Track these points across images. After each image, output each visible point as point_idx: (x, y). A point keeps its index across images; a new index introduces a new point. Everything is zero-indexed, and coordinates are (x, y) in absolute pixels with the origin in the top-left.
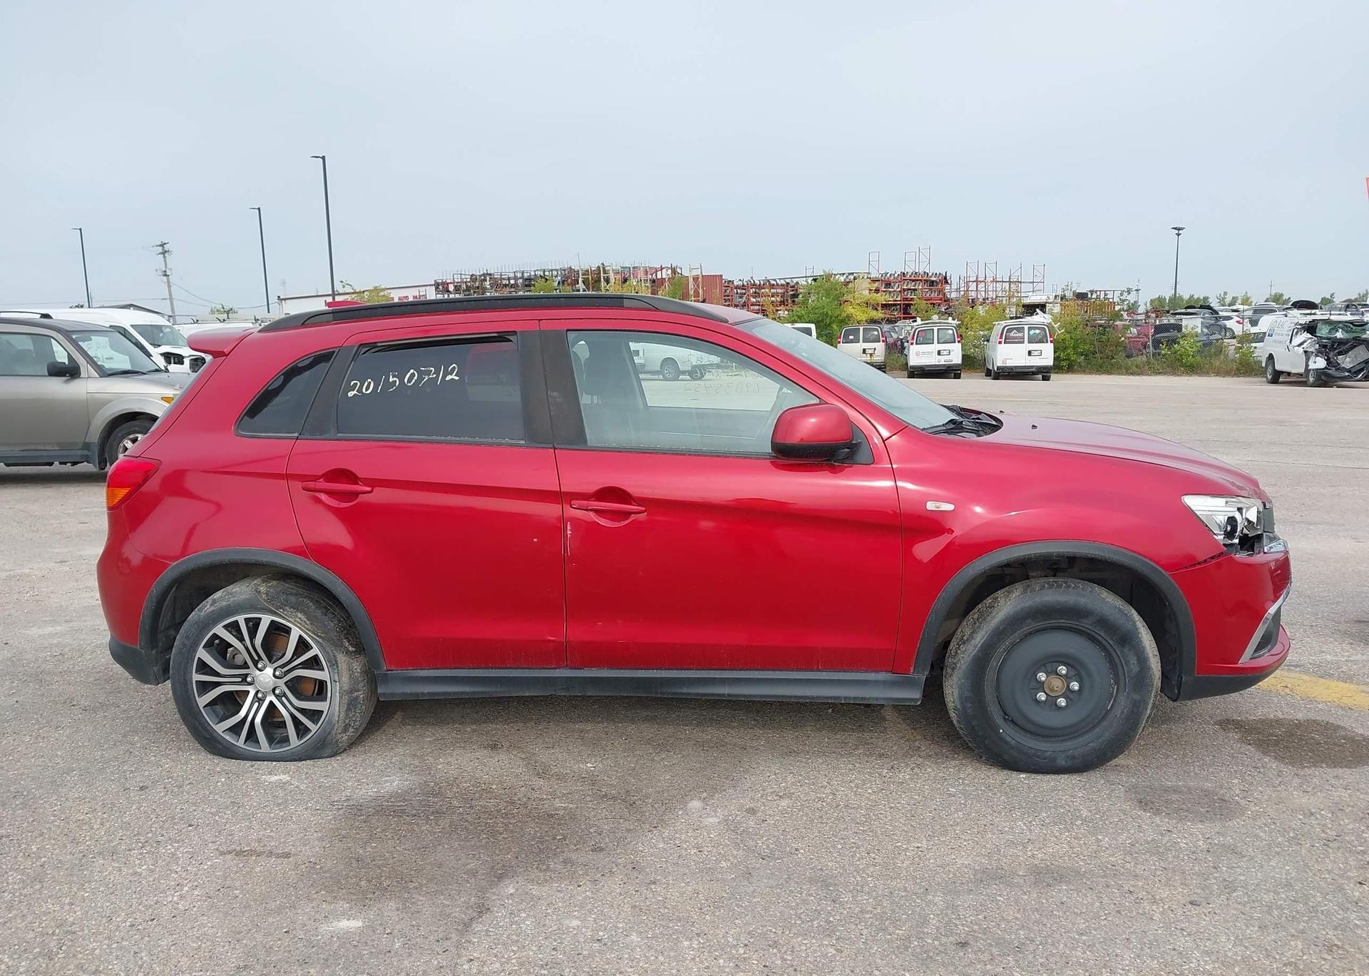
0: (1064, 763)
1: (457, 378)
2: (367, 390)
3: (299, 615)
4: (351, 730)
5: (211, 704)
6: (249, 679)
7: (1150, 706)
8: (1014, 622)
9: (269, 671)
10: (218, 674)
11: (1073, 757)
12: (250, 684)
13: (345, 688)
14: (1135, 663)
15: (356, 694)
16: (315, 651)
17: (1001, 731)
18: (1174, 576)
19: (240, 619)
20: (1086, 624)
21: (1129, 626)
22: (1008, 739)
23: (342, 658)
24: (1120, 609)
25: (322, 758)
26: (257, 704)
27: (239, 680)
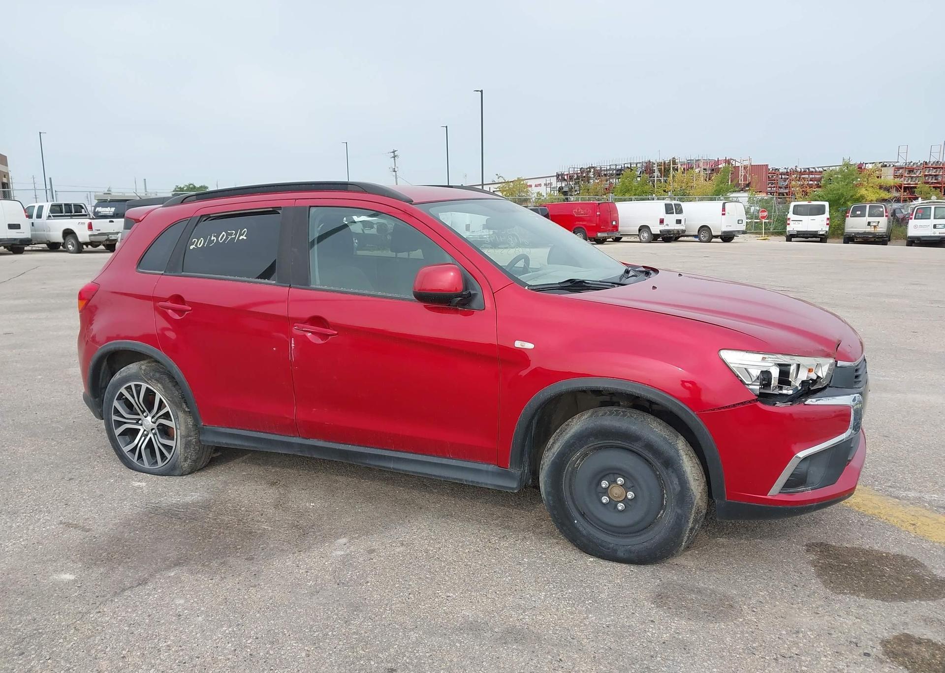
0: (622, 554)
1: (245, 238)
2: (199, 245)
3: (159, 385)
4: (189, 460)
5: (122, 434)
6: (140, 422)
7: (691, 520)
8: (580, 439)
9: (149, 418)
10: (124, 418)
11: (630, 552)
12: (141, 425)
13: (183, 434)
14: (677, 483)
15: (190, 438)
16: (168, 409)
17: (576, 522)
18: (699, 416)
19: (132, 384)
20: (636, 447)
21: (672, 453)
22: (581, 529)
23: (181, 415)
24: (665, 438)
25: (175, 476)
26: (143, 438)
27: (135, 422)
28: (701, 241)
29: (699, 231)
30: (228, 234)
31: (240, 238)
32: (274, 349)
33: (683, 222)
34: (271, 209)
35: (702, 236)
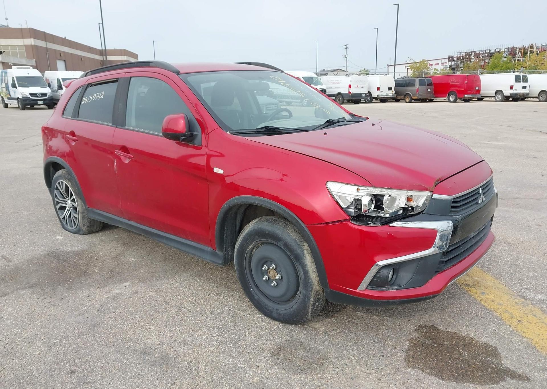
0: (275, 315)
2: (85, 101)
3: (70, 183)
4: (85, 226)
5: (59, 208)
6: (66, 203)
7: (312, 300)
8: (251, 236)
9: (69, 201)
10: (60, 200)
11: (279, 314)
13: (81, 211)
14: (302, 272)
15: (84, 214)
16: (74, 196)
17: (252, 290)
18: (308, 227)
19: (60, 181)
20: (280, 244)
21: (299, 251)
22: (254, 295)
23: (79, 200)
24: (296, 241)
25: (80, 234)
26: (68, 212)
27: (64, 202)
28: (540, 101)
29: (539, 94)
30: (97, 95)
31: (101, 98)
32: (109, 165)
33: (527, 88)
34: (115, 79)
35: (541, 97)
